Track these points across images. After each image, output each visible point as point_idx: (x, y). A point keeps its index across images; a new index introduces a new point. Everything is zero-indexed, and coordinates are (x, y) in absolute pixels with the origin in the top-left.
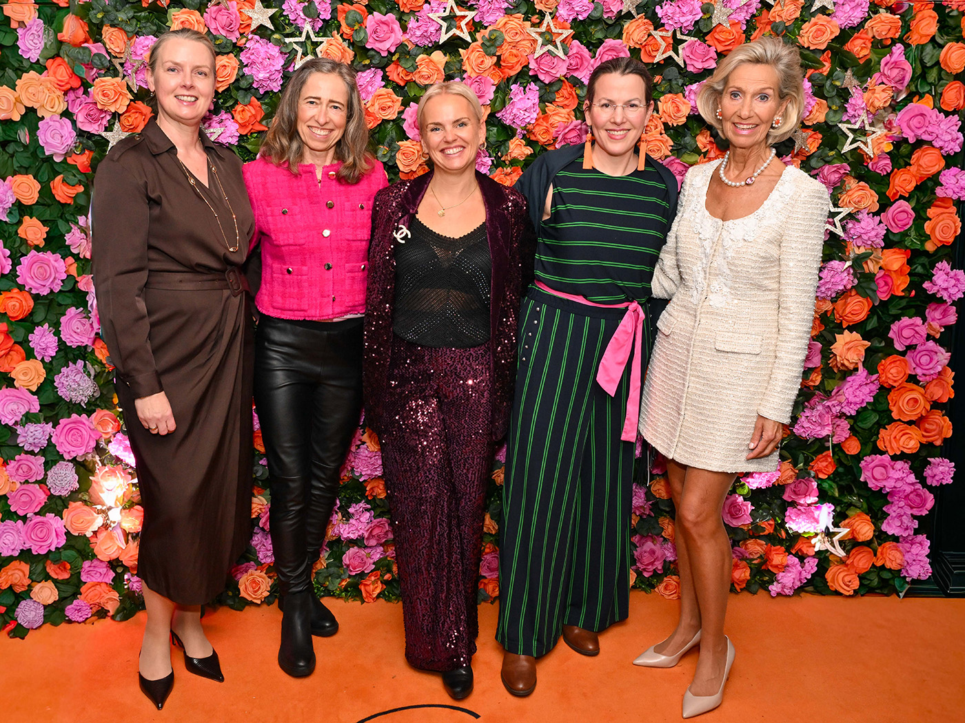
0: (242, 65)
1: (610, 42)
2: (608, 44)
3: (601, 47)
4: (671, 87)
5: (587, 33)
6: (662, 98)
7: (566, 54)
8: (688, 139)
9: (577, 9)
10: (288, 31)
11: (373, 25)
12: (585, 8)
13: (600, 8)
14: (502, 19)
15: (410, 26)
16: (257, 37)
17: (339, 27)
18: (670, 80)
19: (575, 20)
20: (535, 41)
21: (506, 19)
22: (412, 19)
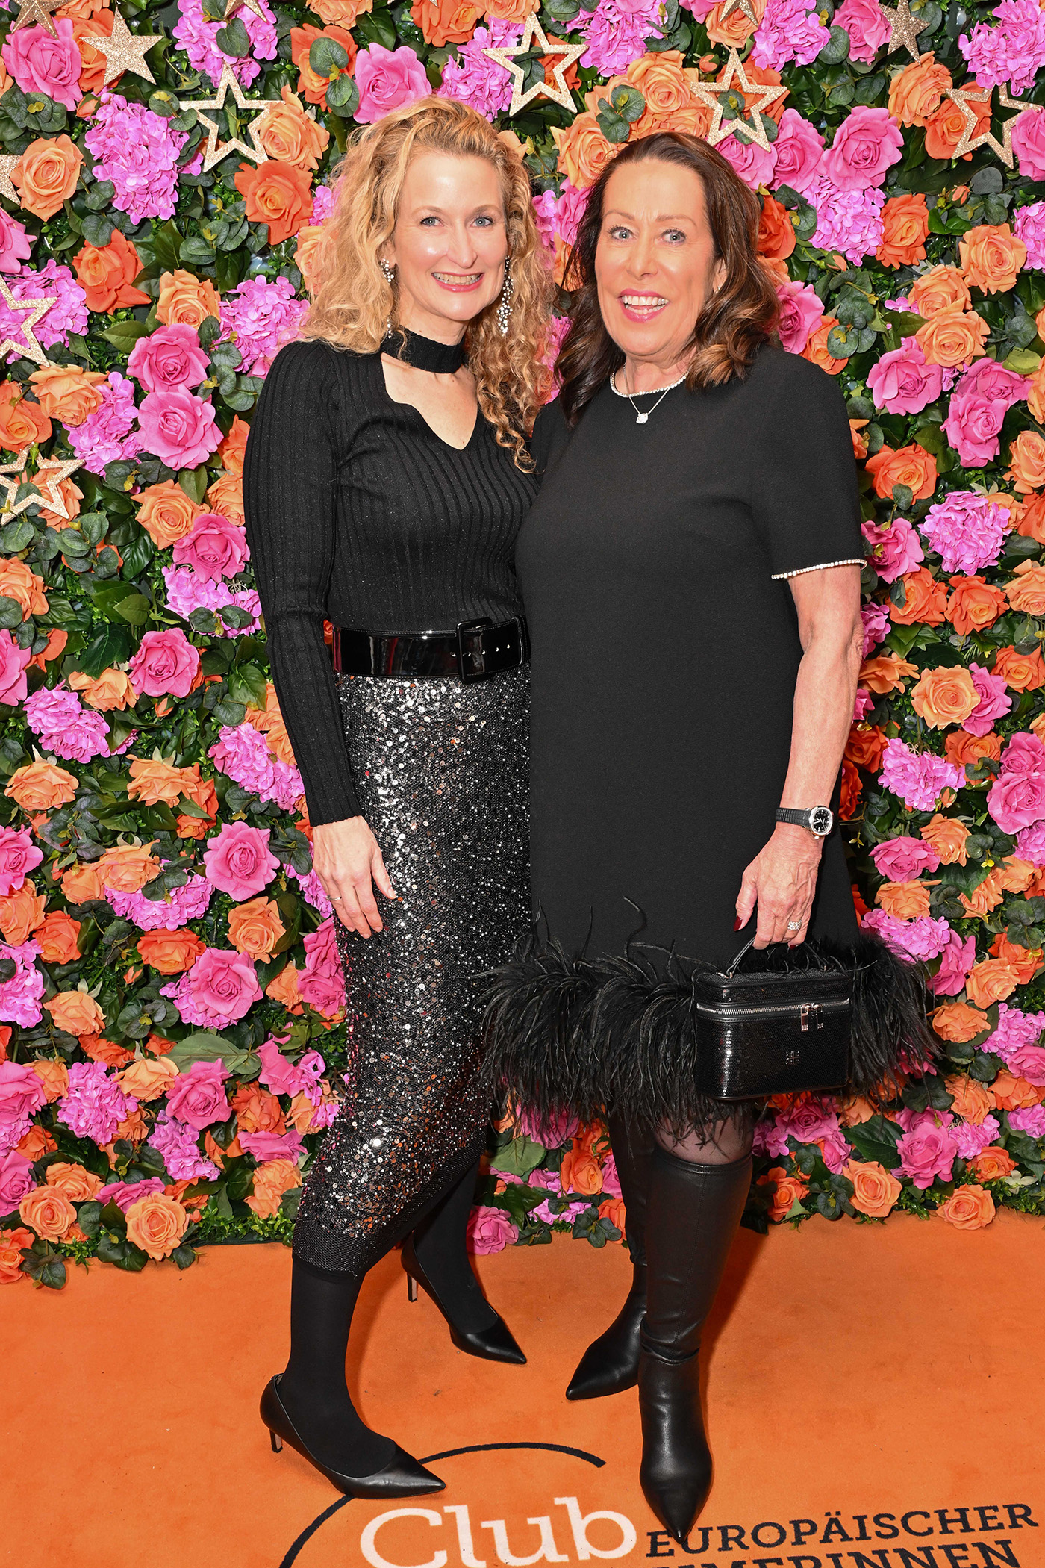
0: (89, 161)
1: (862, 113)
2: (859, 117)
3: (844, 125)
4: (986, 210)
5: (814, 92)
6: (968, 235)
7: (771, 140)
8: (1018, 322)
9: (795, 41)
10: (185, 86)
11: (368, 74)
12: (812, 39)
13: (842, 40)
14: (639, 64)
15: (447, 76)
16: (119, 99)
17: (295, 79)
18: (985, 196)
19: (790, 64)
20: (706, 111)
21: (646, 64)
22: (450, 61)
